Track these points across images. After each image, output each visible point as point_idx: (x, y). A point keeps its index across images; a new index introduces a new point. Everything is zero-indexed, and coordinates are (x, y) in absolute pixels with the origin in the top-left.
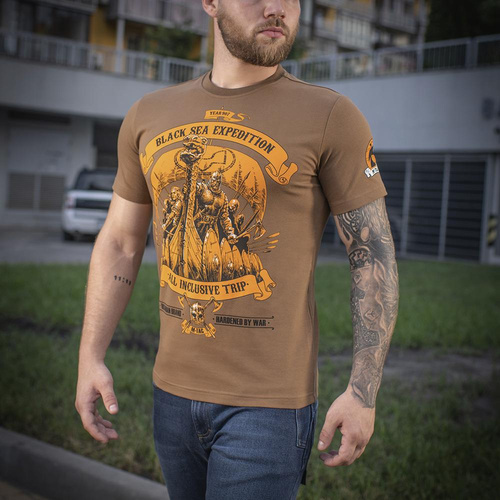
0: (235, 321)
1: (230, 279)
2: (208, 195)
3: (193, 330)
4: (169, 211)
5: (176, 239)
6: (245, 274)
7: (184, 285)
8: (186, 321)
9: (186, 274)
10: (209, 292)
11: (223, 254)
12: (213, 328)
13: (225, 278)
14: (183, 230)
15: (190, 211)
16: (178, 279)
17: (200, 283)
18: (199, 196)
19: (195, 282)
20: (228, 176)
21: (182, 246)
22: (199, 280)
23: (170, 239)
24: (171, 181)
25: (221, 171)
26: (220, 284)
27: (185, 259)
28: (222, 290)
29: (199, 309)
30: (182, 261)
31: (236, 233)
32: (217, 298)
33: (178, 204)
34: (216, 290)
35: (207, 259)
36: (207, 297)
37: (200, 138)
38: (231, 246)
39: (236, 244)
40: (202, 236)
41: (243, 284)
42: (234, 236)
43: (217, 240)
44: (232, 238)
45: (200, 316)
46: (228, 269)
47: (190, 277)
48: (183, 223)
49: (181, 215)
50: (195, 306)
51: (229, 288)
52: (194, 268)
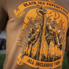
2: (50, 28)
4: (33, 33)
5: (36, 45)
9: (40, 59)
14: (40, 41)
15: (44, 33)
16: (35, 61)
18: (47, 28)
20: (58, 21)
21: (40, 48)
23: (33, 45)
24: (36, 21)
25: (55, 19)
30: (39, 53)
33: (38, 30)
37: (43, 6)
40: (49, 44)
42: (59, 44)
43: (54, 45)
47: (42, 60)
48: (41, 38)
49: (40, 35)
52: (44, 57)
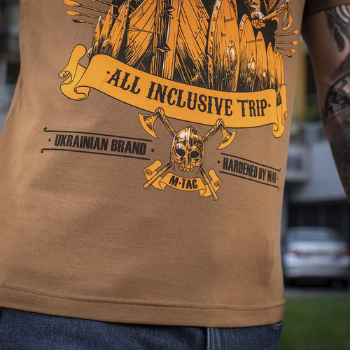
0: (250, 169)
1: (249, 90)
3: (174, 181)
6: (268, 88)
7: (160, 93)
8: (157, 164)
9: (169, 72)
10: (214, 109)
11: (243, 42)
12: (215, 179)
13: (242, 88)
17: (200, 91)
19: (187, 88)
21: (167, 18)
22: (199, 84)
23: (135, 6)
26: (234, 96)
27: (170, 42)
28: (236, 108)
29: (192, 141)
31: (263, 10)
32: (228, 122)
34: (227, 107)
35: (217, 47)
36: (210, 119)
38: (256, 31)
39: (262, 29)
40: (208, 4)
41: (264, 104)
42: (261, 15)
43: (234, 15)
44: (257, 18)
45: (194, 155)
46: (248, 70)
50: (185, 134)
51: (247, 105)
